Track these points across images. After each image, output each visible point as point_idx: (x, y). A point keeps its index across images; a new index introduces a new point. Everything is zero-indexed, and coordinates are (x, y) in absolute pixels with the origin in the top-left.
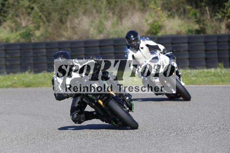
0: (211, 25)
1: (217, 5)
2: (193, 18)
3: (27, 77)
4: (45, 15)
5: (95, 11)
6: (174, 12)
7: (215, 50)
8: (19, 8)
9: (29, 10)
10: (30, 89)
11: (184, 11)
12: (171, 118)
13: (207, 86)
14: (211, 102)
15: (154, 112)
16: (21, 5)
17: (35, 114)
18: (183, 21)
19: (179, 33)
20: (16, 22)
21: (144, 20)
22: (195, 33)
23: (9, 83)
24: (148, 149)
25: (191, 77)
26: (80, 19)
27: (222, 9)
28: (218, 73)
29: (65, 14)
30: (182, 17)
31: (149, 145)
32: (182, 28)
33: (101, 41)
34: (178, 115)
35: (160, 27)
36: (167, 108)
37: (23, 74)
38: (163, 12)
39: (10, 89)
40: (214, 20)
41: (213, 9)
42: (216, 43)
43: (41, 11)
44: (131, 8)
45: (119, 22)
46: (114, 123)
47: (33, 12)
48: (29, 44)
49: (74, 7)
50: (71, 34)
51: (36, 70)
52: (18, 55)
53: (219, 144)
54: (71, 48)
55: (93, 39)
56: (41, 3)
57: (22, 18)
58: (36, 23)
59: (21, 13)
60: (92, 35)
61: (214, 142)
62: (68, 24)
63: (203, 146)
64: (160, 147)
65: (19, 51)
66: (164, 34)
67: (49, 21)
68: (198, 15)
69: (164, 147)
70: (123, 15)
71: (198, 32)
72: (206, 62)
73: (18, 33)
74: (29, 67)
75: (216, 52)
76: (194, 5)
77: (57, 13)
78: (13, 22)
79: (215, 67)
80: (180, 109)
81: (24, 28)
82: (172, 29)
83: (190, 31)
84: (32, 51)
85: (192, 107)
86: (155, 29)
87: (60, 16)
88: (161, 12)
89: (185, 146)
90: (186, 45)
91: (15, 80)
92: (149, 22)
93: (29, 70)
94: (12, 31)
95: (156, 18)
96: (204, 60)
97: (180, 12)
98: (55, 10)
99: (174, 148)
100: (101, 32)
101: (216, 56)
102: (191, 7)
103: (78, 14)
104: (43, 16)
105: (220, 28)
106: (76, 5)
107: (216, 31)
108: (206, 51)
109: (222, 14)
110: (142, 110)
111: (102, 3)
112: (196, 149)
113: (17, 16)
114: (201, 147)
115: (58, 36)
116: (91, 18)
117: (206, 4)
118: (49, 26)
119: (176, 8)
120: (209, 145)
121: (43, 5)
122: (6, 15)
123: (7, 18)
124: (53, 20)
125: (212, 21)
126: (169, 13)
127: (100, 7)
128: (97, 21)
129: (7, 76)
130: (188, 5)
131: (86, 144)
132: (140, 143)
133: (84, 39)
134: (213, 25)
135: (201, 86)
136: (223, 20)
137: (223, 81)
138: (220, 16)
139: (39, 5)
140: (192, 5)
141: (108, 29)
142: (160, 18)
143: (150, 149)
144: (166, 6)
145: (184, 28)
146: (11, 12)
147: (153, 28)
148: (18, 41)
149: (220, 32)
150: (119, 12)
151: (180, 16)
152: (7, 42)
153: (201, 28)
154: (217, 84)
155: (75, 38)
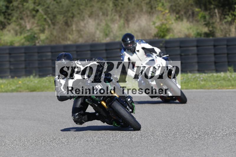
0: (220, 28)
1: (227, 7)
2: (202, 20)
3: (32, 81)
4: (50, 18)
5: (101, 14)
6: (182, 15)
7: (224, 54)
8: (23, 11)
9: (34, 13)
10: (34, 93)
11: (193, 13)
12: (180, 124)
13: (216, 90)
14: (220, 107)
15: (162, 117)
16: (25, 7)
17: (40, 119)
18: (192, 24)
19: (187, 36)
20: (20, 25)
21: (152, 23)
22: (204, 36)
23: (14, 88)
24: (156, 155)
25: (200, 81)
26: (85, 22)
27: (232, 12)
28: (228, 77)
29: (70, 17)
30: (191, 19)
31: (158, 151)
32: (191, 31)
33: (107, 44)
34: (186, 121)
35: (168, 30)
36: (175, 113)
37: (28, 78)
38: (171, 14)
39: (15, 94)
40: (223, 22)
41: (223, 11)
42: (225, 46)
43: (46, 14)
44: (138, 11)
45: (126, 25)
46: (116, 125)
47: (38, 14)
48: (34, 47)
49: (80, 9)
50: (77, 37)
51: (41, 74)
52: (23, 59)
53: (229, 150)
54: (77, 52)
55: (99, 42)
56: (46, 6)
57: (27, 21)
58: (41, 26)
59: (26, 15)
60: (98, 38)
61: (224, 148)
62: (74, 27)
63: (213, 152)
64: (169, 153)
65: (23, 54)
66: (172, 37)
67: (54, 24)
68: (207, 17)
69: (173, 153)
70: (130, 18)
71: (207, 35)
72: (216, 66)
73: (22, 36)
74: (34, 71)
75: (226, 55)
76: (203, 8)
77: (62, 16)
78: (17, 25)
79: (225, 71)
80: (189, 114)
81: (28, 31)
82: (180, 32)
83: (199, 34)
84: (36, 54)
85: (201, 112)
86: (163, 32)
87: (65, 19)
88: (169, 14)
89: (195, 152)
90: (195, 48)
91: (19, 84)
92: (157, 25)
93: (34, 74)
94: (16, 35)
95: (163, 21)
96: (213, 63)
97: (188, 15)
98: (60, 13)
99: (183, 154)
100: (107, 35)
101: (226, 60)
102: (200, 10)
103: (84, 17)
104: (48, 19)
105: (230, 31)
106: (81, 7)
107: (226, 34)
108: (215, 54)
109: (232, 17)
110: (149, 115)
111: (109, 5)
112: (206, 156)
113: (22, 19)
114: (211, 153)
115: (63, 39)
116: (97, 21)
117: (215, 6)
118: (54, 29)
119: (184, 10)
120: (219, 151)
121: (48, 7)
122: (10, 17)
123: (12, 21)
124: (58, 22)
125: (222, 24)
126: (177, 16)
127: (106, 10)
128: (103, 24)
129: (11, 80)
130: (196, 7)
131: (92, 150)
132: (148, 148)
133: (90, 42)
134: (222, 28)
135: (210, 90)
136: (232, 23)
137: (233, 86)
138: (229, 19)
139: (43, 8)
140: (200, 7)
141: (115, 32)
142: (168, 20)
143: (158, 155)
144: (174, 8)
145: (193, 31)
146: (16, 15)
147: (161, 31)
148: (23, 44)
149: (229, 35)
150: (125, 15)
151: (188, 19)
152: (11, 45)
153: (210, 31)
154: (227, 89)
155: (81, 41)
